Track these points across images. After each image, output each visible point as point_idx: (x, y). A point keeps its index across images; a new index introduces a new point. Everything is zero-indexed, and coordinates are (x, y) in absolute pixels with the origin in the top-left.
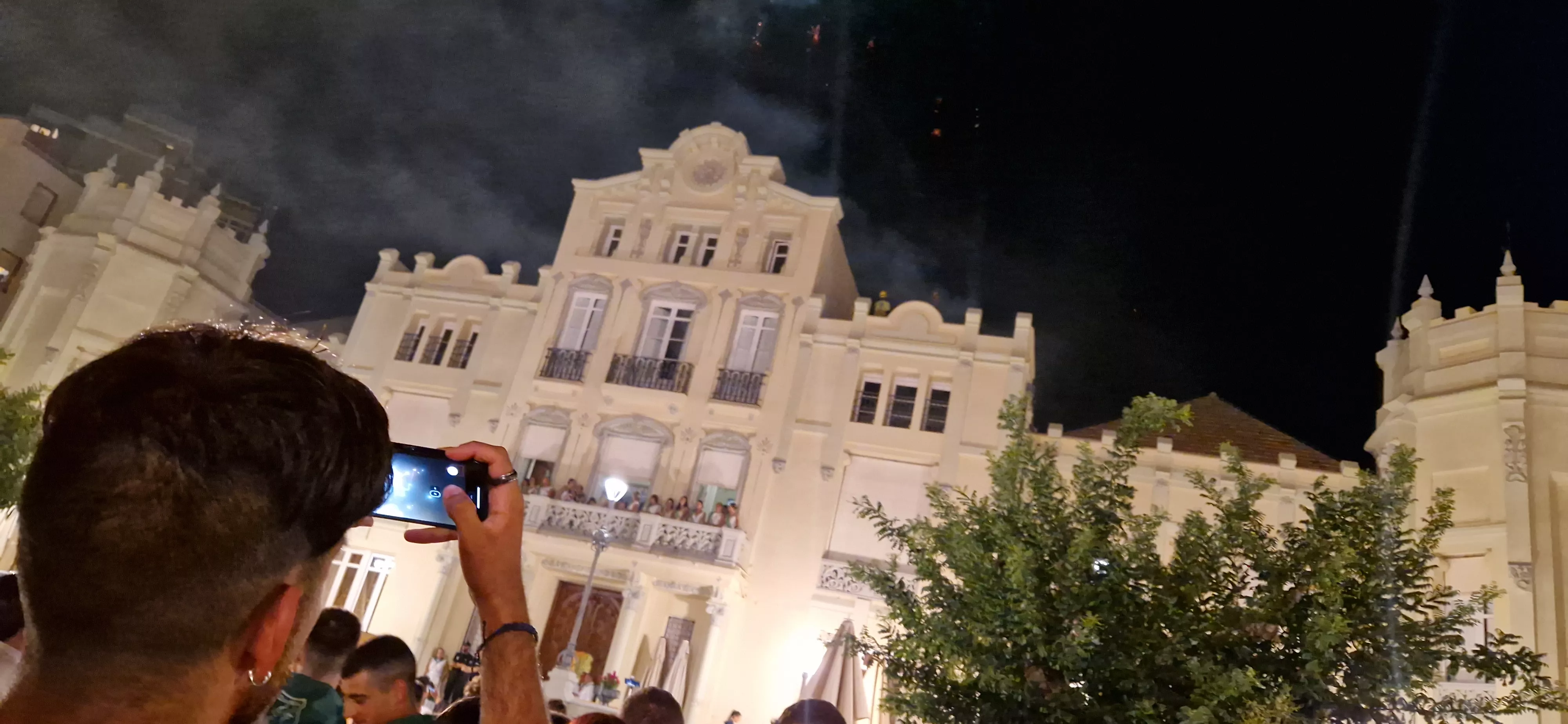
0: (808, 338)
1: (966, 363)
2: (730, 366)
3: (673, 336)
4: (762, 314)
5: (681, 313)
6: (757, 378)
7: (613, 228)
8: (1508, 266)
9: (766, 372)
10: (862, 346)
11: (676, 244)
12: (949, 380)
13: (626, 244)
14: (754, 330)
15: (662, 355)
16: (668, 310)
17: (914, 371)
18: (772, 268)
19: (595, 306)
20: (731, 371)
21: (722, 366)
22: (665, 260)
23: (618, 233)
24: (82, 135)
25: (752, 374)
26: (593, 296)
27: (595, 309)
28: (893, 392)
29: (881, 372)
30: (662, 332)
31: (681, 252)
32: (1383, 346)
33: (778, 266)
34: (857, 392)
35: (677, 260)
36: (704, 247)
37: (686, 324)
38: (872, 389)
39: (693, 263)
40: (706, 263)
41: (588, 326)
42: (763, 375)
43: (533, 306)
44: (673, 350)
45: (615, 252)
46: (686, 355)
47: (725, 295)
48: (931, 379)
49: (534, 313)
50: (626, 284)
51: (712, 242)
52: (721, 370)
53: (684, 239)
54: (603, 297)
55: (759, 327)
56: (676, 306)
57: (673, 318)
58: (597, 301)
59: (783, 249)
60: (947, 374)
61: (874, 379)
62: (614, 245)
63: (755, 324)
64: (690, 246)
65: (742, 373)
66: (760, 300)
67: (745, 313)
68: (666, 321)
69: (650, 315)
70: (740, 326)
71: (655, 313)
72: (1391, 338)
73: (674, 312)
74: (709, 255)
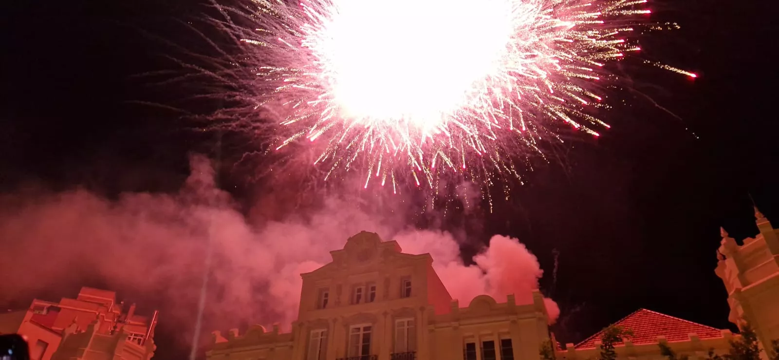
0: (432, 327)
1: (514, 322)
2: (396, 352)
3: (363, 342)
4: (406, 320)
5: (365, 329)
6: (411, 355)
7: (324, 293)
8: (757, 214)
9: (415, 351)
10: (460, 325)
11: (356, 294)
12: (508, 333)
13: (331, 300)
14: (404, 329)
15: (360, 354)
16: (359, 329)
17: (490, 332)
18: (405, 295)
19: (322, 336)
20: (397, 354)
21: (392, 353)
22: (352, 303)
23: (326, 295)
24: (59, 309)
25: (408, 353)
26: (320, 331)
27: (322, 337)
28: (482, 346)
29: (473, 336)
30: (358, 342)
31: (359, 297)
32: (716, 266)
33: (408, 293)
34: (464, 350)
35: (358, 302)
36: (370, 292)
37: (369, 334)
38: (471, 347)
39: (366, 302)
40: (372, 300)
41: (320, 347)
42: (414, 353)
43: (290, 343)
44: (366, 349)
45: (327, 306)
46: (373, 350)
47: (385, 314)
48: (499, 335)
49: (292, 347)
50: (335, 320)
51: (373, 288)
52: (392, 355)
53: (359, 290)
54: (325, 330)
55: (406, 327)
56: (362, 326)
57: (362, 333)
58: (322, 333)
59: (409, 284)
60: (506, 330)
61: (471, 341)
62: (326, 302)
63: (404, 326)
64: (363, 293)
65: (403, 353)
66: (403, 313)
67: (398, 321)
68: (359, 335)
69: (350, 334)
70: (396, 329)
71: (353, 332)
72: (718, 261)
73: (362, 329)
74: (373, 295)
